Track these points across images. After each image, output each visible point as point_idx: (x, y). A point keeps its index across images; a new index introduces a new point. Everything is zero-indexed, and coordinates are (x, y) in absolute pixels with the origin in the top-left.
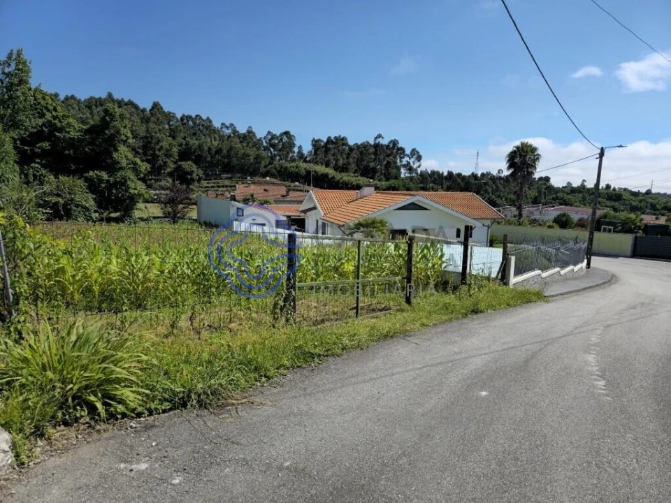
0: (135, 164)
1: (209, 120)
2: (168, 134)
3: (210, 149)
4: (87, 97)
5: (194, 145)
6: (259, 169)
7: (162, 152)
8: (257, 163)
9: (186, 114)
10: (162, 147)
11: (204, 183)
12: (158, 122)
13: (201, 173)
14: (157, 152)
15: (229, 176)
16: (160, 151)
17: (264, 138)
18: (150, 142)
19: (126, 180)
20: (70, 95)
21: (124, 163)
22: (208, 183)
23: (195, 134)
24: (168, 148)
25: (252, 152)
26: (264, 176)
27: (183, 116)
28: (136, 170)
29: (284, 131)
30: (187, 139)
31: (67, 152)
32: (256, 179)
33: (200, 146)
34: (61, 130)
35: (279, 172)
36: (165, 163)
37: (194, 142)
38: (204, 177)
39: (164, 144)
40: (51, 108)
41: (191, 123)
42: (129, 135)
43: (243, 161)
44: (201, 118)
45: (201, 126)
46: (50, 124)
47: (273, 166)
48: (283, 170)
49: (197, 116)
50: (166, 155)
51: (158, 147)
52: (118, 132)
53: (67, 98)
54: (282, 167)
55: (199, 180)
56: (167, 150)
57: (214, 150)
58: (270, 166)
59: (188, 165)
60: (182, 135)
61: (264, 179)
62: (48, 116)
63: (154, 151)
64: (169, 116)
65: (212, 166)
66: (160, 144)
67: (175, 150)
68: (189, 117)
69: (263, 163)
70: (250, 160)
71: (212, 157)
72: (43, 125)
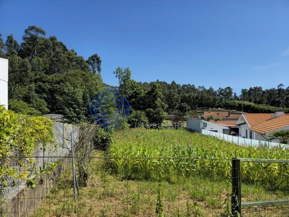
0: (163, 105)
1: (193, 86)
2: (177, 93)
3: (193, 97)
4: (150, 82)
5: (187, 96)
6: (215, 105)
7: (175, 100)
8: (214, 102)
9: (184, 84)
10: (175, 98)
11: (191, 111)
12: (174, 89)
13: (189, 107)
14: (173, 100)
15: (201, 108)
16: (174, 100)
17: (218, 91)
18: (170, 96)
19: (159, 112)
20: (145, 82)
21: (159, 104)
22: (192, 111)
23: (187, 92)
24: (177, 98)
25: (212, 97)
26: (217, 107)
27: (183, 85)
28: (163, 107)
29: (227, 87)
30: (184, 94)
31: (140, 102)
32: (214, 109)
33: (189, 96)
34: (138, 94)
35: (224, 105)
36: (176, 104)
37: (187, 95)
38: (190, 109)
39: (176, 97)
40: (136, 86)
41: (186, 88)
42: (161, 94)
43: (208, 101)
44: (190, 85)
45: (190, 89)
46: (135, 92)
47: (222, 103)
48: (226, 104)
49: (188, 84)
50: (176, 101)
51: (173, 98)
52: (157, 93)
53: (144, 83)
54: (226, 103)
55: (189, 110)
56: (177, 99)
57: (195, 97)
58: (220, 103)
59: (184, 105)
60: (183, 93)
61: (217, 109)
62: (135, 89)
63: (172, 100)
64: (178, 86)
65: (194, 104)
66: (174, 97)
67: (180, 99)
68: (185, 85)
69: (217, 102)
70: (210, 101)
71: (194, 101)
72: (134, 92)
